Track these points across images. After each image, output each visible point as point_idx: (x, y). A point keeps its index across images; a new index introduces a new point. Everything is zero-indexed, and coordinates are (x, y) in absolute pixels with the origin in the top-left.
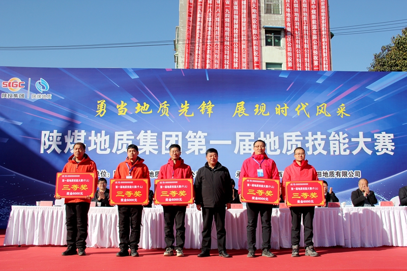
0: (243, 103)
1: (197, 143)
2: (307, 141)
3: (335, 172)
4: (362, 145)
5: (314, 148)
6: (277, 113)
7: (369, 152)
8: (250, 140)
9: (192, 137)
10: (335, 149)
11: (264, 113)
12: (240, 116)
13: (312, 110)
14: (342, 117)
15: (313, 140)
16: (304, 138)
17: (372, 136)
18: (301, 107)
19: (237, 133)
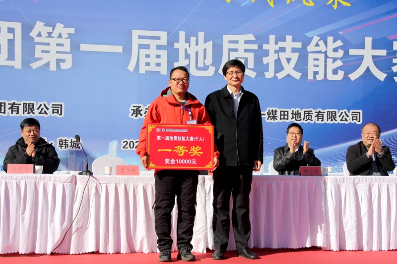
1: (53, 48)
2: (266, 53)
3: (314, 111)
4: (368, 63)
5: (279, 67)
7: (381, 76)
8: (159, 47)
9: (44, 34)
10: (316, 69)
14: (335, 7)
15: (276, 52)
16: (260, 47)
17: (389, 46)
19: (133, 31)
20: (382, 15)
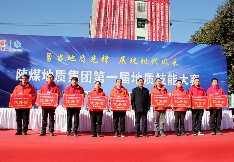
0: (124, 57)
1: (99, 77)
4: (184, 81)
6: (141, 63)
7: (187, 84)
8: (127, 77)
9: (97, 74)
10: (170, 82)
11: (135, 63)
12: (122, 64)
13: (160, 62)
14: (174, 66)
16: (155, 76)
17: (189, 76)
18: (154, 60)
19: (120, 72)
20: (187, 68)
